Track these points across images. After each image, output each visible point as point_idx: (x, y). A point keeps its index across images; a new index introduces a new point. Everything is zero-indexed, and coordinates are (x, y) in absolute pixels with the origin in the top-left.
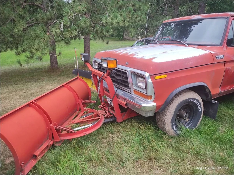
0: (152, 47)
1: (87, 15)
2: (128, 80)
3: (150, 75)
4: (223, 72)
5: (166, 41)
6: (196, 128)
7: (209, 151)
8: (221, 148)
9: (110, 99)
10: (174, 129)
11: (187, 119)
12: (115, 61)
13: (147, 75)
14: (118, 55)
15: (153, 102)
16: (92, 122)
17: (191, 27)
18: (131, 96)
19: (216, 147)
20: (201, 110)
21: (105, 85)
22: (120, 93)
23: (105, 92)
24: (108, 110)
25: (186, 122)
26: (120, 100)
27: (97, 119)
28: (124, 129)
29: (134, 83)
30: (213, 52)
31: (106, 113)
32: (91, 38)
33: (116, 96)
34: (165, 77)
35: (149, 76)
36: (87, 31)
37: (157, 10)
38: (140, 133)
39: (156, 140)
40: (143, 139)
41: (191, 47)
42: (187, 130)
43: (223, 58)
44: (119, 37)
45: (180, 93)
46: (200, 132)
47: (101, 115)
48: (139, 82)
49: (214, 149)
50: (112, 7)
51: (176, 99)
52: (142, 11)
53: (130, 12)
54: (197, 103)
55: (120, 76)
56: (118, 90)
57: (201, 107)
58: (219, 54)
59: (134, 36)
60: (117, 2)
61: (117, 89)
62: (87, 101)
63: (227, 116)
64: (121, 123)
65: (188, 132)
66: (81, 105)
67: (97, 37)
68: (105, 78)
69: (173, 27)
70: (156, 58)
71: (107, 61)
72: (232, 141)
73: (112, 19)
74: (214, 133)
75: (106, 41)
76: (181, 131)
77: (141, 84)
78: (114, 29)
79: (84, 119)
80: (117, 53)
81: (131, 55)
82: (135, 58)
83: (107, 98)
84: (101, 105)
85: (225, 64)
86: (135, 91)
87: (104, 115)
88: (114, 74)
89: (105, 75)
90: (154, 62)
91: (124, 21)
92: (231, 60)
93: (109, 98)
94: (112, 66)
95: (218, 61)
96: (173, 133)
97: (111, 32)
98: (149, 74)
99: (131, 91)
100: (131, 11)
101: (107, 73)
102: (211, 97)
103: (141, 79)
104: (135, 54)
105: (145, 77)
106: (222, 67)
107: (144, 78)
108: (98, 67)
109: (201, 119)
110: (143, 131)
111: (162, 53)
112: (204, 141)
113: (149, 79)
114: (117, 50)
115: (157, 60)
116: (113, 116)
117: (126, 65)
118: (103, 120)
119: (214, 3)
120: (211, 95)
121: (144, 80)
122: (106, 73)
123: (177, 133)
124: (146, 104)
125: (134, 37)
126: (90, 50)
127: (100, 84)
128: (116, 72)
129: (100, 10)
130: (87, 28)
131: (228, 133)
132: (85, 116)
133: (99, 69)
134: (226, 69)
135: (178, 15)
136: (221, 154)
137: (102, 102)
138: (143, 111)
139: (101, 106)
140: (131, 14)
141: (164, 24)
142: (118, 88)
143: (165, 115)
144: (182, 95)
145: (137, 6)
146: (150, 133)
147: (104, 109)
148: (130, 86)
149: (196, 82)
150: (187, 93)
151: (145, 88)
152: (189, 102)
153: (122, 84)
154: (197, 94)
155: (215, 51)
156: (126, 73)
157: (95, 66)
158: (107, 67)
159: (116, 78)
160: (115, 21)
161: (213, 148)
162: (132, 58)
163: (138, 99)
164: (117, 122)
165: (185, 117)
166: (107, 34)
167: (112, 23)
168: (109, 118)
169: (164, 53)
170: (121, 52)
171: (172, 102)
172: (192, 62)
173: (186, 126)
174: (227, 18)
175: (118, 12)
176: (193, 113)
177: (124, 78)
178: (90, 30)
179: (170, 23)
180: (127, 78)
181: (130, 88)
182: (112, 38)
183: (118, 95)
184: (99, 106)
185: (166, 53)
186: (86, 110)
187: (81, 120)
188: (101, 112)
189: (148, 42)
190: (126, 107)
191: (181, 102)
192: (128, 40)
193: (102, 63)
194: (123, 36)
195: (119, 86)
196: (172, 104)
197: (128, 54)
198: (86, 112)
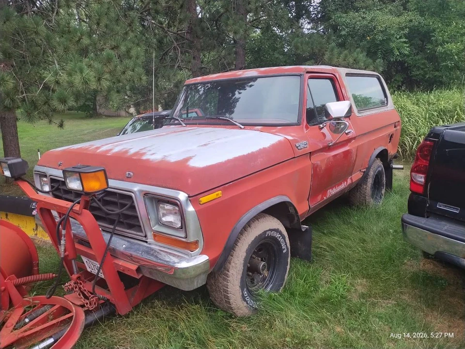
0: (175, 134)
1: (4, 66)
2: (136, 212)
3: (189, 197)
4: (310, 172)
5: (195, 118)
6: (283, 286)
7: (319, 331)
8: (335, 317)
9: (93, 261)
10: (247, 302)
11: (266, 273)
12: (102, 174)
13: (182, 196)
14: (103, 157)
15: (202, 253)
16: (51, 333)
17: (234, 95)
18: (147, 247)
19: (327, 318)
20: (287, 248)
21: (77, 229)
22: (120, 244)
23: (77, 246)
24: (92, 292)
25: (264, 279)
26: (121, 262)
27: (64, 320)
28: (138, 330)
29: (152, 216)
30: (290, 138)
31: (88, 299)
32: (19, 116)
33: (109, 253)
34: (219, 196)
35: (187, 200)
36: (7, 102)
37: (162, 58)
38: (180, 329)
39: (215, 335)
40: (189, 342)
41: (250, 129)
42: (270, 297)
43: (306, 146)
44: (85, 111)
45: (249, 224)
46: (292, 294)
47: (74, 308)
48: (164, 215)
49: (325, 322)
50: (66, 50)
51: (243, 238)
52: (133, 59)
53: (109, 60)
54: (280, 237)
55: (114, 204)
56: (114, 238)
57: (286, 244)
58: (299, 140)
59: (118, 108)
60: (77, 39)
61: (111, 237)
62: (30, 278)
63: (325, 249)
64: (127, 316)
65: (274, 300)
66: (14, 292)
67: (36, 113)
68: (77, 215)
69: (202, 94)
70: (194, 158)
71: (81, 176)
72: (346, 297)
73: (70, 75)
74: (316, 289)
75: (58, 121)
76: (260, 300)
77: (169, 218)
78: (77, 96)
79: (26, 331)
80: (98, 151)
81: (136, 154)
82: (148, 161)
83: (85, 259)
84: (69, 283)
85: (312, 157)
86: (157, 236)
87: (83, 306)
88: (99, 200)
89: (77, 208)
90: (193, 168)
91: (99, 80)
92: (318, 149)
93: (90, 260)
94: (94, 185)
95: (300, 153)
96: (246, 309)
97: (71, 103)
98: (187, 196)
99: (146, 236)
100: (112, 59)
101: (82, 203)
102: (299, 220)
103: (168, 207)
104: (144, 151)
105: (179, 203)
106: (307, 163)
107: (175, 204)
108: (52, 187)
109: (288, 267)
110: (185, 323)
111: (202, 146)
112: (304, 311)
113: (187, 205)
114: (96, 144)
115: (198, 163)
116: (107, 303)
117: (128, 179)
118: (82, 319)
119: (259, 49)
120: (298, 216)
121: (177, 208)
122: (79, 203)
123: (253, 307)
124: (188, 261)
125: (119, 111)
126: (18, 144)
127: (64, 232)
128: (104, 196)
129: (38, 54)
130: (8, 94)
131: (337, 283)
132: (27, 320)
133: (54, 192)
134: (314, 164)
135: (203, 68)
136: (338, 329)
137: (72, 273)
138: (183, 279)
139: (70, 285)
140: (112, 64)
141: (188, 86)
142: (113, 233)
143: (227, 275)
144: (253, 225)
145: (123, 48)
146: (200, 324)
147: (80, 288)
148: (142, 226)
149: (273, 197)
150: (259, 220)
151: (179, 225)
152: (266, 238)
153: (121, 223)
154: (276, 220)
155: (293, 134)
156: (131, 197)
157: (42, 186)
158: (81, 188)
159: (104, 211)
160: (77, 79)
161: (321, 321)
162: (140, 160)
163: (166, 252)
164: (119, 315)
165: (263, 270)
166: (61, 107)
167: (71, 84)
168: (97, 309)
169: (205, 145)
170: (110, 148)
171: (236, 245)
172: (262, 160)
173: (266, 287)
174: (300, 75)
175: (81, 60)
176: (274, 258)
177: (127, 209)
178: (15, 98)
179: (196, 85)
180: (133, 208)
181: (143, 228)
182: (70, 114)
183: (114, 250)
184: (67, 284)
185: (209, 145)
186: (29, 302)
187: (18, 334)
188: (72, 300)
189: (159, 122)
190: (138, 277)
191: (253, 242)
192: (106, 116)
193: (65, 177)
194: (95, 109)
195: (114, 229)
196: (237, 249)
197: (127, 152)
198: (30, 307)
